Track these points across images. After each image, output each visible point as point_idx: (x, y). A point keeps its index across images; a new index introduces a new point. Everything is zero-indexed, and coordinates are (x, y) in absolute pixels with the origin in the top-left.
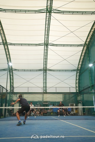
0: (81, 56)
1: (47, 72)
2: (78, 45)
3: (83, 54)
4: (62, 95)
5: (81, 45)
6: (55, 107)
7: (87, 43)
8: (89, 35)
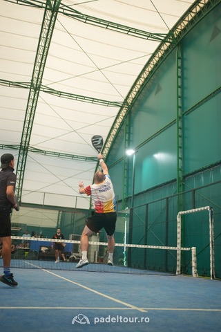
0: (112, 128)
1: (29, 153)
2: (110, 103)
3: (117, 126)
4: (57, 212)
5: (115, 104)
6: (36, 239)
7: (129, 101)
8: (135, 83)
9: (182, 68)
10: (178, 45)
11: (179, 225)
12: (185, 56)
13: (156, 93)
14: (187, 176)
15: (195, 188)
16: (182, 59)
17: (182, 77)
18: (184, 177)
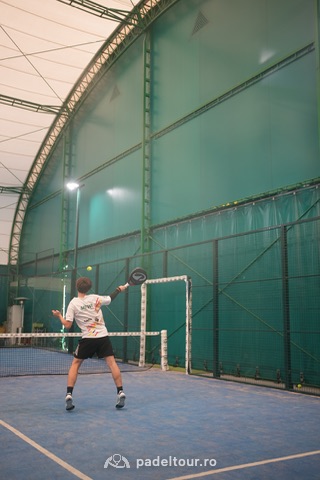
0: (44, 144)
2: (39, 107)
3: (51, 141)
5: (48, 109)
7: (71, 105)
8: (80, 80)
9: (151, 66)
10: (146, 31)
11: (144, 298)
12: (156, 49)
13: (112, 99)
14: (156, 227)
15: (166, 248)
16: (151, 52)
17: (151, 81)
18: (152, 229)
